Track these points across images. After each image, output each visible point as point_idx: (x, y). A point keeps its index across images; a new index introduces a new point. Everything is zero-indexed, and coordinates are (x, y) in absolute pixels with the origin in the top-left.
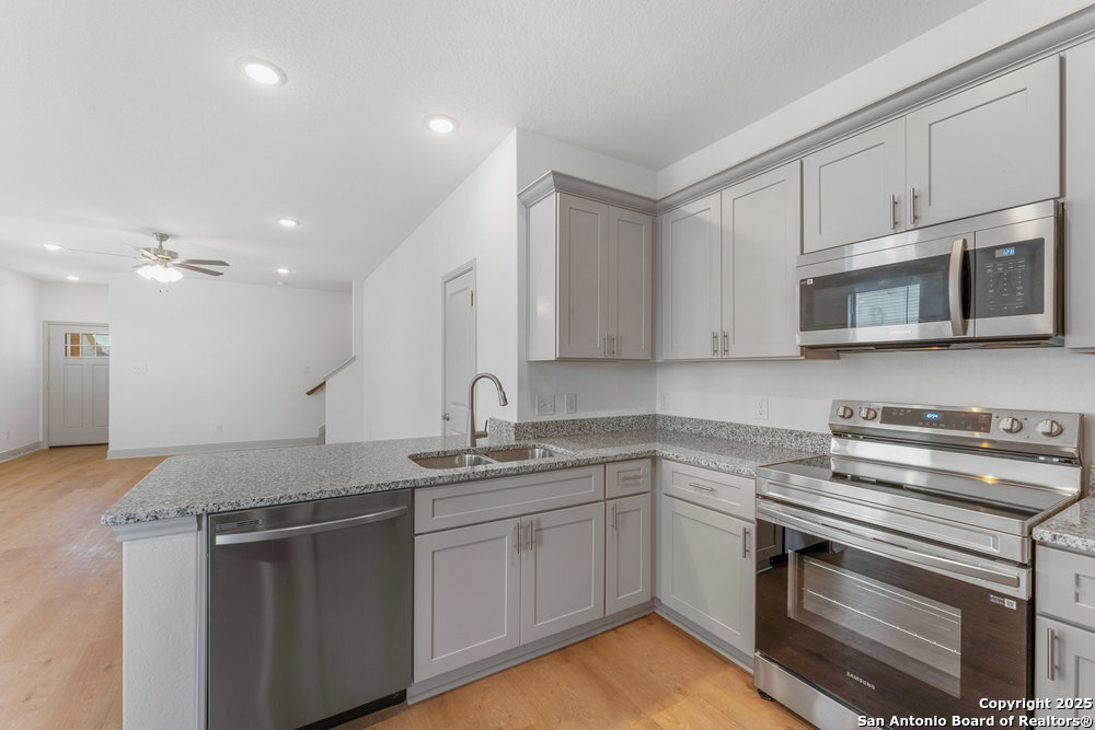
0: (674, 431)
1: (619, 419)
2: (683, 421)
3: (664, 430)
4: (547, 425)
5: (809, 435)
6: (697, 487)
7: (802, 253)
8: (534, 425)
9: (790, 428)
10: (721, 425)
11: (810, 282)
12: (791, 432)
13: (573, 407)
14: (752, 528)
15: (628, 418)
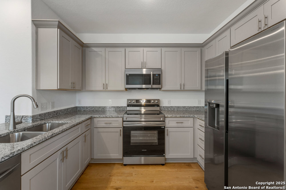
0: (84, 111)
1: (68, 109)
2: (87, 107)
3: (80, 111)
4: (45, 114)
5: (122, 107)
6: (106, 123)
7: (125, 68)
8: (40, 115)
9: (117, 106)
10: (100, 107)
11: (128, 75)
12: (118, 107)
13: (53, 107)
14: (122, 129)
15: (70, 108)
